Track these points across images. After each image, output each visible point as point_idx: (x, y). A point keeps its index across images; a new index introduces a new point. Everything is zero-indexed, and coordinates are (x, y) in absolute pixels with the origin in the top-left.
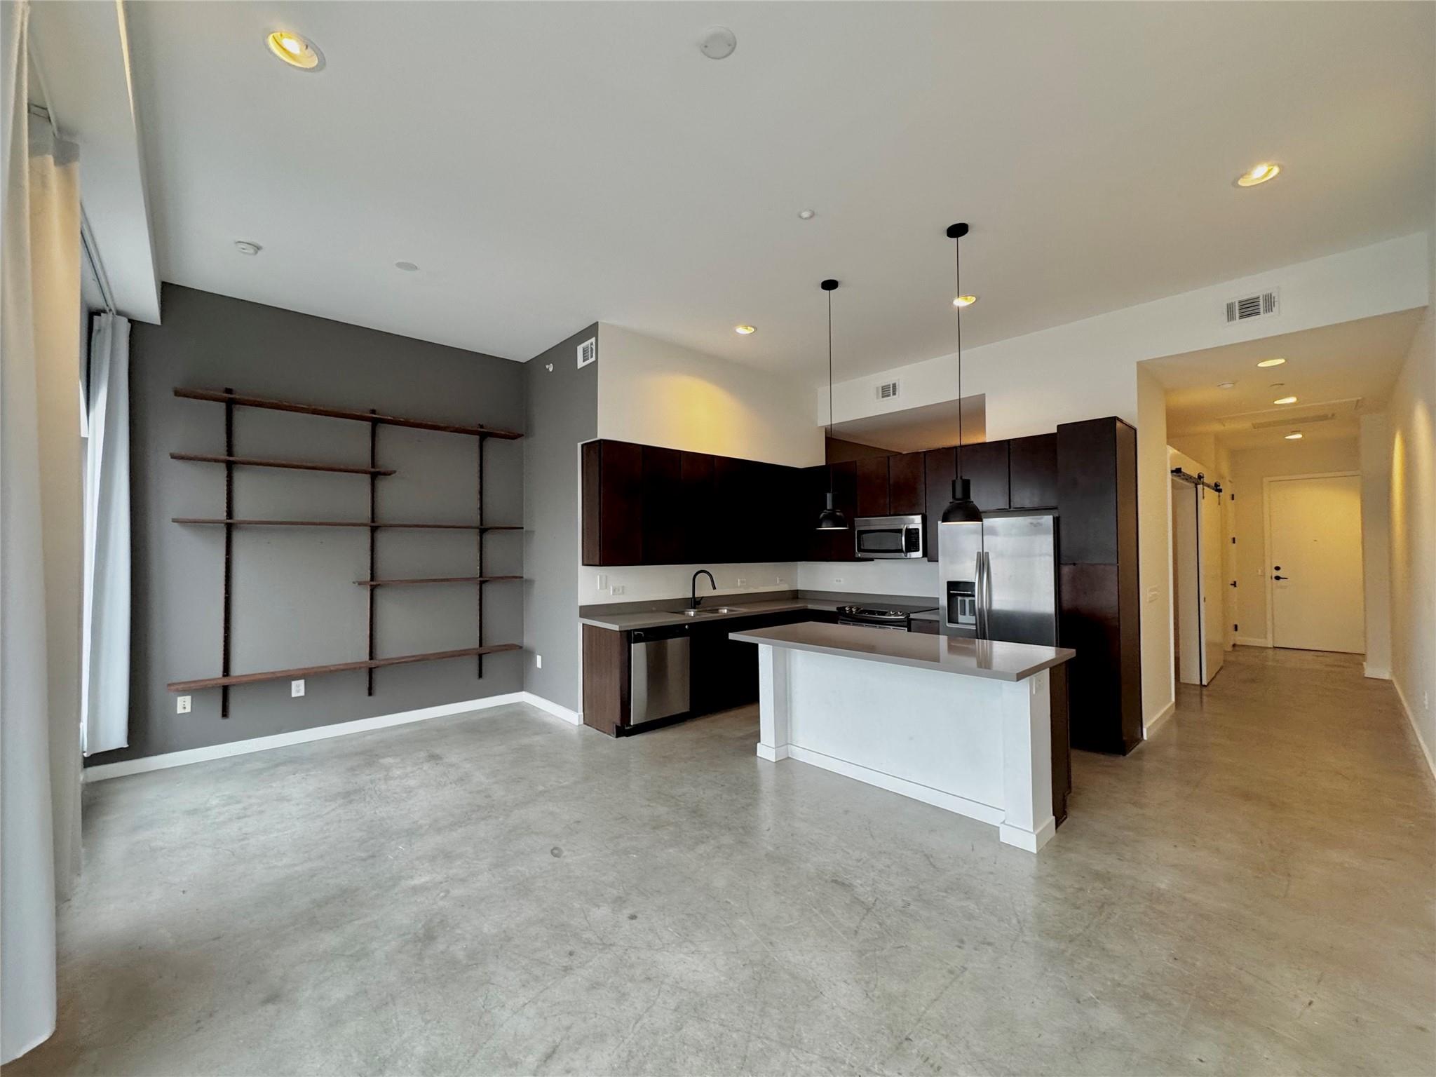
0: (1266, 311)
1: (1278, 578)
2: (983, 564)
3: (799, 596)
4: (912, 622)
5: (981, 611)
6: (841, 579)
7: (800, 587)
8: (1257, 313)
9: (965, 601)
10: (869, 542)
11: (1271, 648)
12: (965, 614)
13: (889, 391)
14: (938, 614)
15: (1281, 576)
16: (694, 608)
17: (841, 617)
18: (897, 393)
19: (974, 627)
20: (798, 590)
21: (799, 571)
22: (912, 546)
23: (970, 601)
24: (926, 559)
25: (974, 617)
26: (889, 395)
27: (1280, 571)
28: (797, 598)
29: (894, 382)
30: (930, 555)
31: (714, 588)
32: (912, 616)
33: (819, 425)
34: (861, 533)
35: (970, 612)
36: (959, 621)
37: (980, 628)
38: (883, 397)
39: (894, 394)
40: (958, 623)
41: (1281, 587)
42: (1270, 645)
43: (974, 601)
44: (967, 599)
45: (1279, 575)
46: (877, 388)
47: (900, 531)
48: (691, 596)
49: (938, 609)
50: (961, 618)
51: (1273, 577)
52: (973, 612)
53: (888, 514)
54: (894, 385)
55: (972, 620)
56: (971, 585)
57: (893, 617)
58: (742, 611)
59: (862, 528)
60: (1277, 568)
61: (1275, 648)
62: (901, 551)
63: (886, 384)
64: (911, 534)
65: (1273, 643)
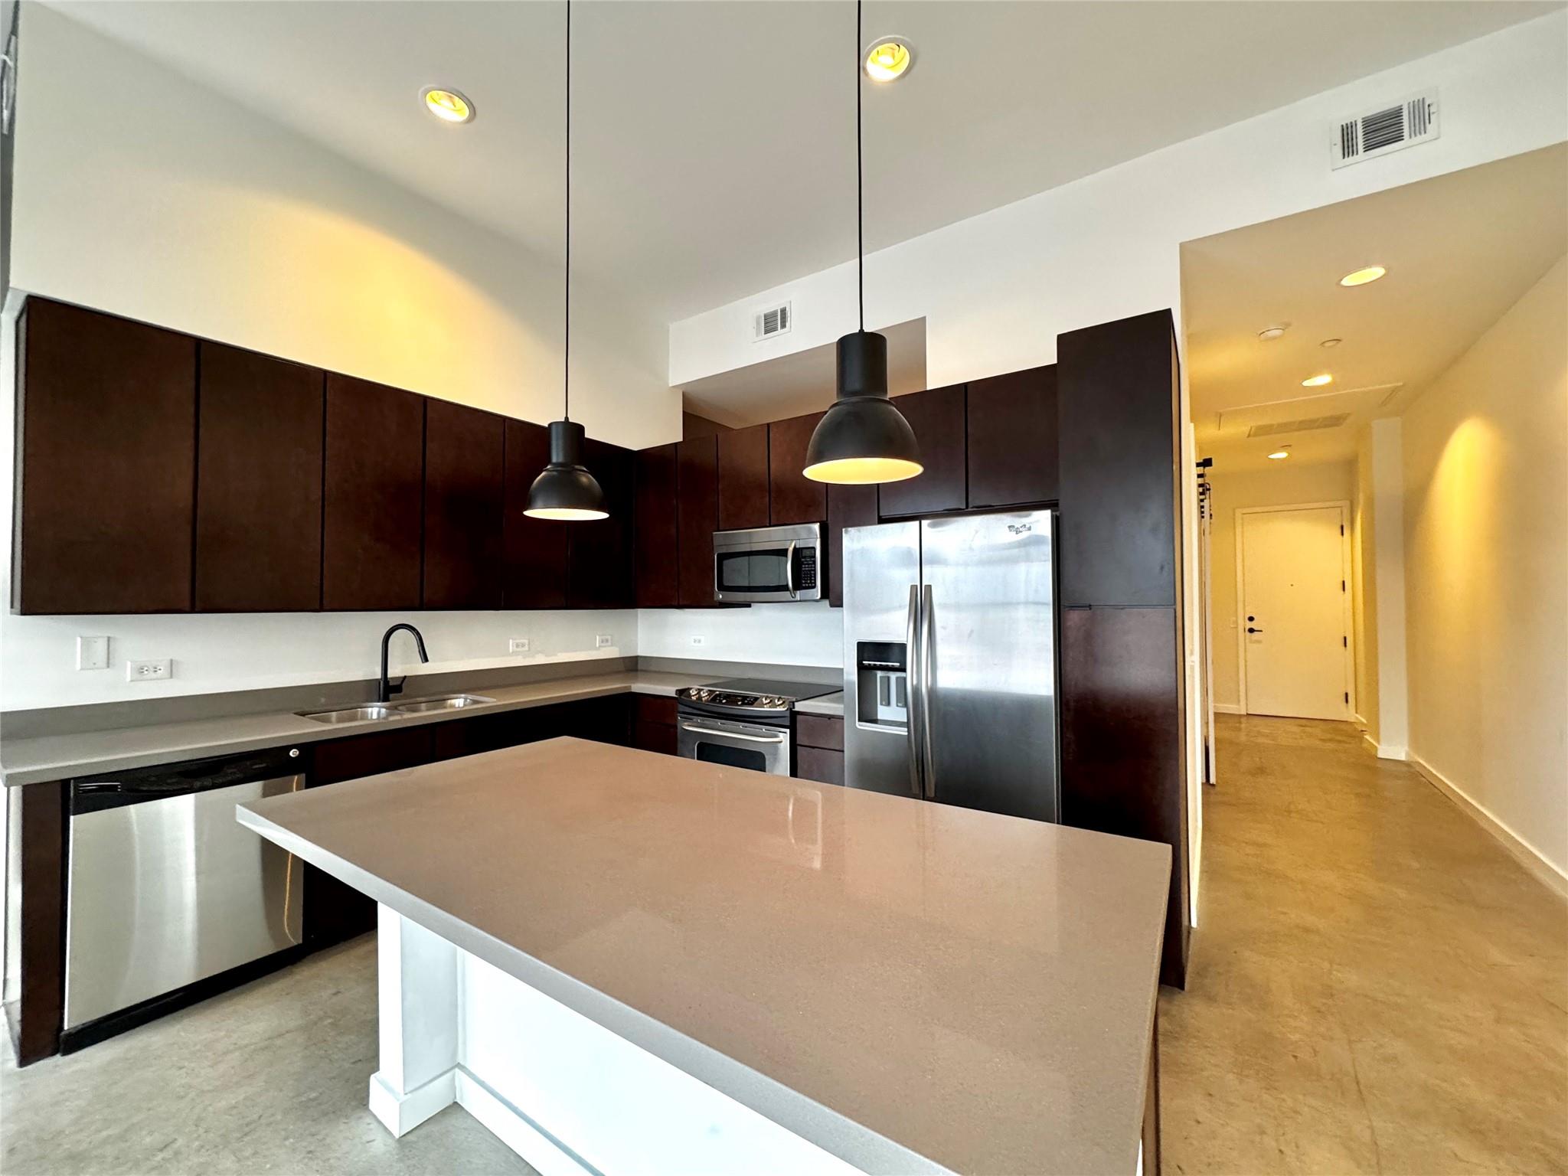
0: (1414, 133)
1: (1251, 630)
2: (921, 607)
3: (639, 668)
4: (799, 717)
5: (916, 691)
6: (702, 638)
7: (641, 652)
8: (1399, 138)
9: (889, 678)
10: (737, 573)
11: (1244, 715)
12: (888, 704)
13: (774, 322)
14: (840, 700)
15: (1256, 629)
16: (386, 699)
17: (681, 708)
18: (788, 324)
19: (903, 731)
20: (637, 657)
21: (639, 624)
22: (802, 581)
23: (897, 678)
24: (826, 602)
25: (905, 709)
26: (775, 329)
27: (1254, 622)
28: (637, 670)
29: (782, 307)
30: (832, 595)
31: (426, 659)
32: (800, 707)
33: (670, 385)
34: (723, 557)
35: (898, 701)
36: (880, 717)
37: (915, 730)
38: (766, 332)
39: (783, 326)
40: (875, 721)
41: (1259, 642)
42: (1244, 712)
43: (905, 679)
44: (893, 676)
45: (1252, 627)
46: (758, 318)
47: (783, 553)
48: (378, 675)
49: (842, 690)
50: (883, 712)
51: (1247, 630)
52: (903, 700)
53: (768, 525)
54: (783, 311)
55: (900, 714)
56: (903, 647)
57: (766, 709)
58: (492, 702)
59: (724, 550)
60: (1251, 619)
61: (1248, 714)
62: (785, 588)
63: (772, 310)
64: (801, 556)
65: (1247, 710)
